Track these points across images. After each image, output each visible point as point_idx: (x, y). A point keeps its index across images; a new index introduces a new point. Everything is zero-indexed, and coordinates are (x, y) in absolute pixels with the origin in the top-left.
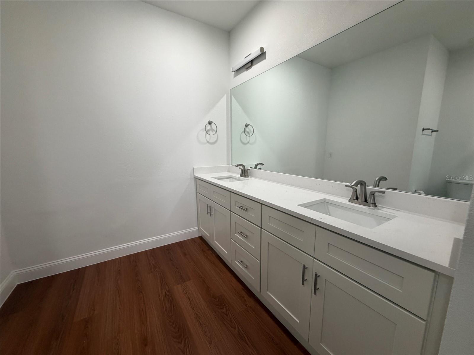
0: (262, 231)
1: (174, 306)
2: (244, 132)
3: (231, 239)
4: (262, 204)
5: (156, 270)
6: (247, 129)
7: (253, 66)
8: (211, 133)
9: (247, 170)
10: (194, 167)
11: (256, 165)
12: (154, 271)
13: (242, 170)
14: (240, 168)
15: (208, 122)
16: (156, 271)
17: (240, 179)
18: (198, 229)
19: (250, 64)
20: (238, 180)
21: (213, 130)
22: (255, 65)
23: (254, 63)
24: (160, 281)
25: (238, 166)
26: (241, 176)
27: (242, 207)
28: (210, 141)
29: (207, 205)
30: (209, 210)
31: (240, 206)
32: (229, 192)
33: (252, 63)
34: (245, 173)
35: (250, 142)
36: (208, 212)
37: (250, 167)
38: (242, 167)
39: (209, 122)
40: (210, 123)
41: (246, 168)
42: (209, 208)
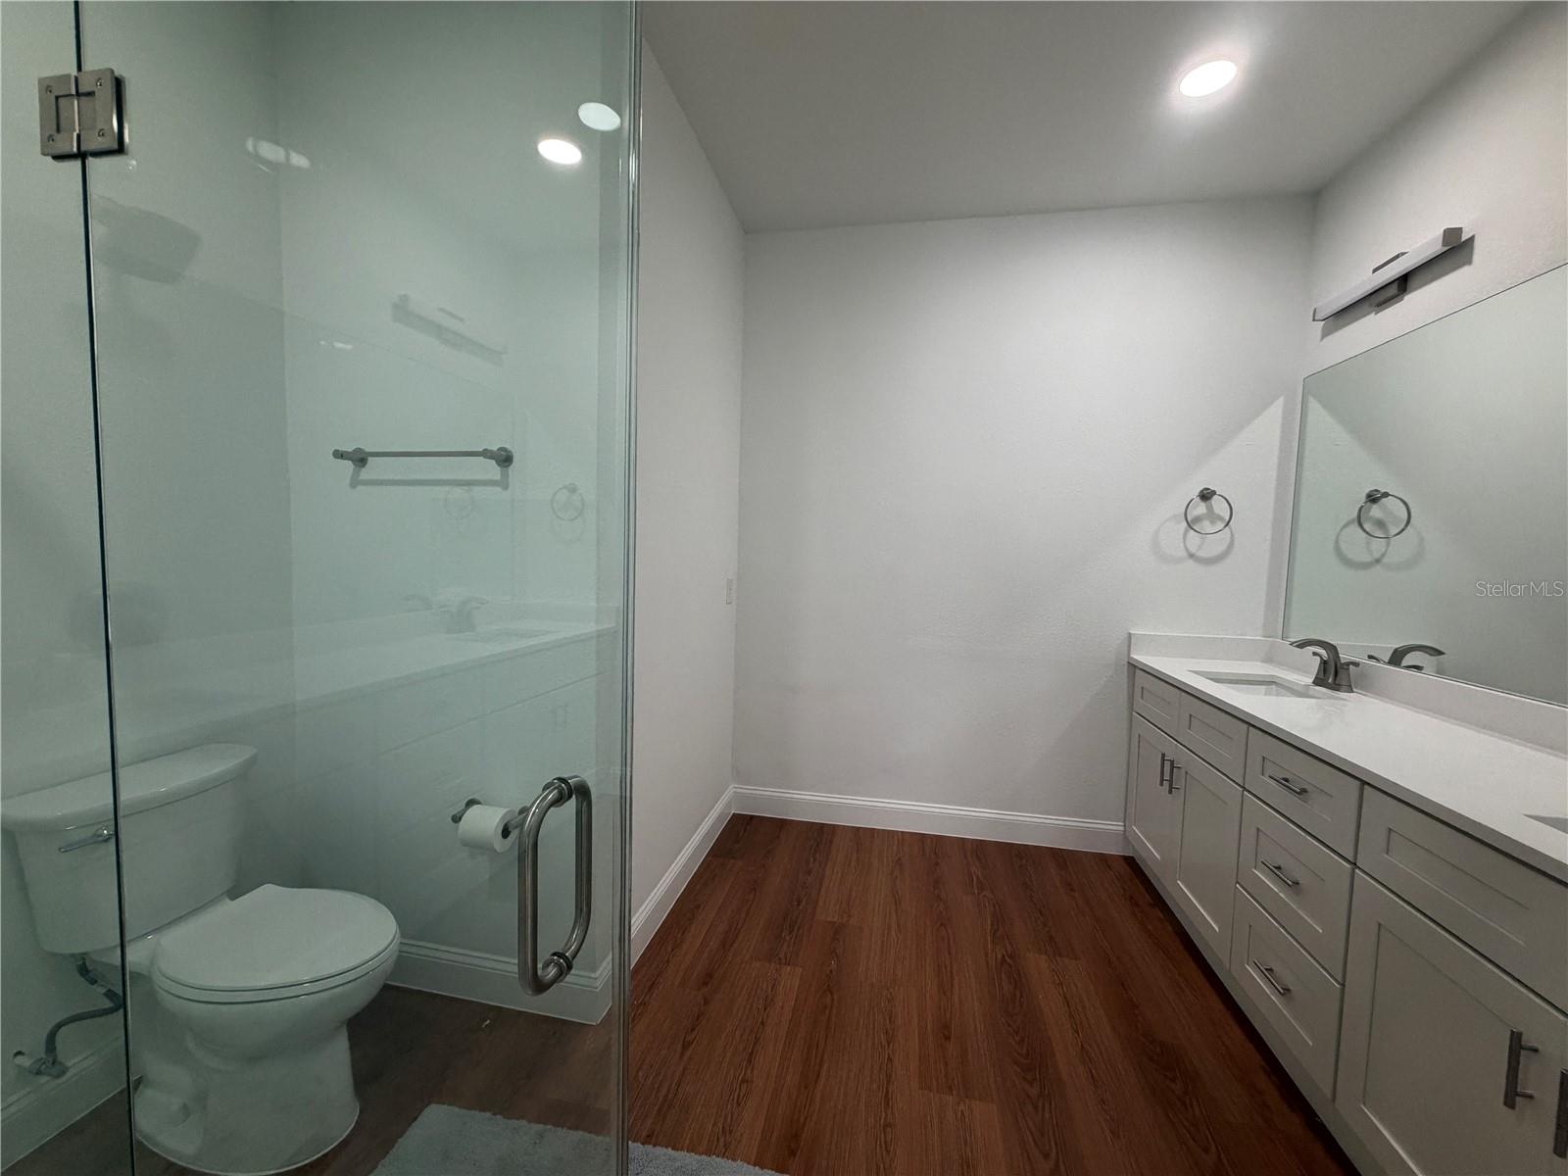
0: (1356, 876)
1: (1021, 996)
2: (1356, 524)
3: (1237, 882)
4: (1365, 783)
5: (984, 893)
6: (1376, 511)
7: (1410, 292)
8: (1206, 526)
9: (1348, 664)
10: (1132, 632)
11: (1396, 650)
12: (979, 894)
13: (1324, 663)
14: (1315, 654)
15: (1197, 492)
16: (985, 896)
17: (1311, 693)
18: (1125, 831)
19: (1393, 290)
20: (1303, 693)
21: (1212, 517)
22: (1416, 289)
23: (1411, 283)
24: (992, 925)
25: (1302, 645)
26: (1318, 682)
27: (1286, 780)
28: (1201, 554)
29: (1163, 755)
30: (1170, 774)
31: (1280, 775)
32: (1246, 726)
33: (1404, 283)
34: (1334, 674)
35: (1385, 560)
36: (1162, 780)
37: (1371, 657)
38: (1322, 652)
39: (1202, 491)
40: (1206, 495)
41: (1344, 657)
42: (1167, 766)
